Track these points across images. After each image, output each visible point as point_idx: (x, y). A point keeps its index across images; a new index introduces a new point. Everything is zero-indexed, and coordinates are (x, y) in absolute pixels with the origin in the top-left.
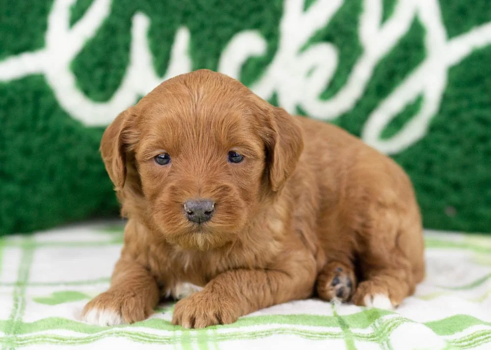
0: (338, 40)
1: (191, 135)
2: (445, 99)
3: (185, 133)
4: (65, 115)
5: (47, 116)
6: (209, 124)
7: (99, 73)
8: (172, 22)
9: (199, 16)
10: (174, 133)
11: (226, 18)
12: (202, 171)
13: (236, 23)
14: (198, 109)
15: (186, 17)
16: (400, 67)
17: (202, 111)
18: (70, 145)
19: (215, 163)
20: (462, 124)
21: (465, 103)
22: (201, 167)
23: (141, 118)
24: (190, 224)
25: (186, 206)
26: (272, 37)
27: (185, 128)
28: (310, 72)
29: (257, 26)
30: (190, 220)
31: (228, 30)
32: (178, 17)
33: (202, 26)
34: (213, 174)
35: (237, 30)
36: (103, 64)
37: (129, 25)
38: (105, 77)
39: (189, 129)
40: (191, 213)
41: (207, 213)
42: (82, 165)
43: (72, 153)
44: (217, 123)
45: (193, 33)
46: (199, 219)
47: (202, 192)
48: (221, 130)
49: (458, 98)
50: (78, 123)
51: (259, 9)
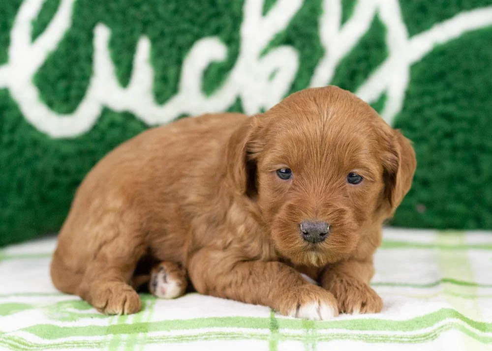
0: (298, 42)
1: (315, 155)
2: (408, 96)
3: (309, 152)
4: (31, 127)
5: (13, 130)
6: (334, 145)
7: (62, 85)
8: (132, 32)
9: (159, 24)
10: (299, 151)
11: (185, 26)
12: (321, 193)
13: (196, 30)
14: (326, 128)
15: (145, 27)
16: (362, 66)
17: (330, 132)
18: (37, 158)
19: (334, 185)
20: (427, 121)
21: (428, 100)
22: (320, 188)
23: (267, 130)
24: (305, 244)
25: (303, 226)
26: (233, 42)
27: (309, 147)
28: (273, 75)
29: (216, 32)
30: (305, 239)
31: (189, 37)
32: (138, 27)
33: (162, 34)
34: (330, 196)
35: (198, 37)
36: (65, 76)
37: (90, 36)
38: (68, 89)
39: (314, 148)
40: (307, 233)
41: (322, 234)
42: (50, 177)
43: (40, 166)
44: (342, 145)
45: (154, 41)
46: (314, 239)
47: (319, 214)
48: (346, 152)
49: (422, 95)
50: (44, 135)
51: (218, 15)
